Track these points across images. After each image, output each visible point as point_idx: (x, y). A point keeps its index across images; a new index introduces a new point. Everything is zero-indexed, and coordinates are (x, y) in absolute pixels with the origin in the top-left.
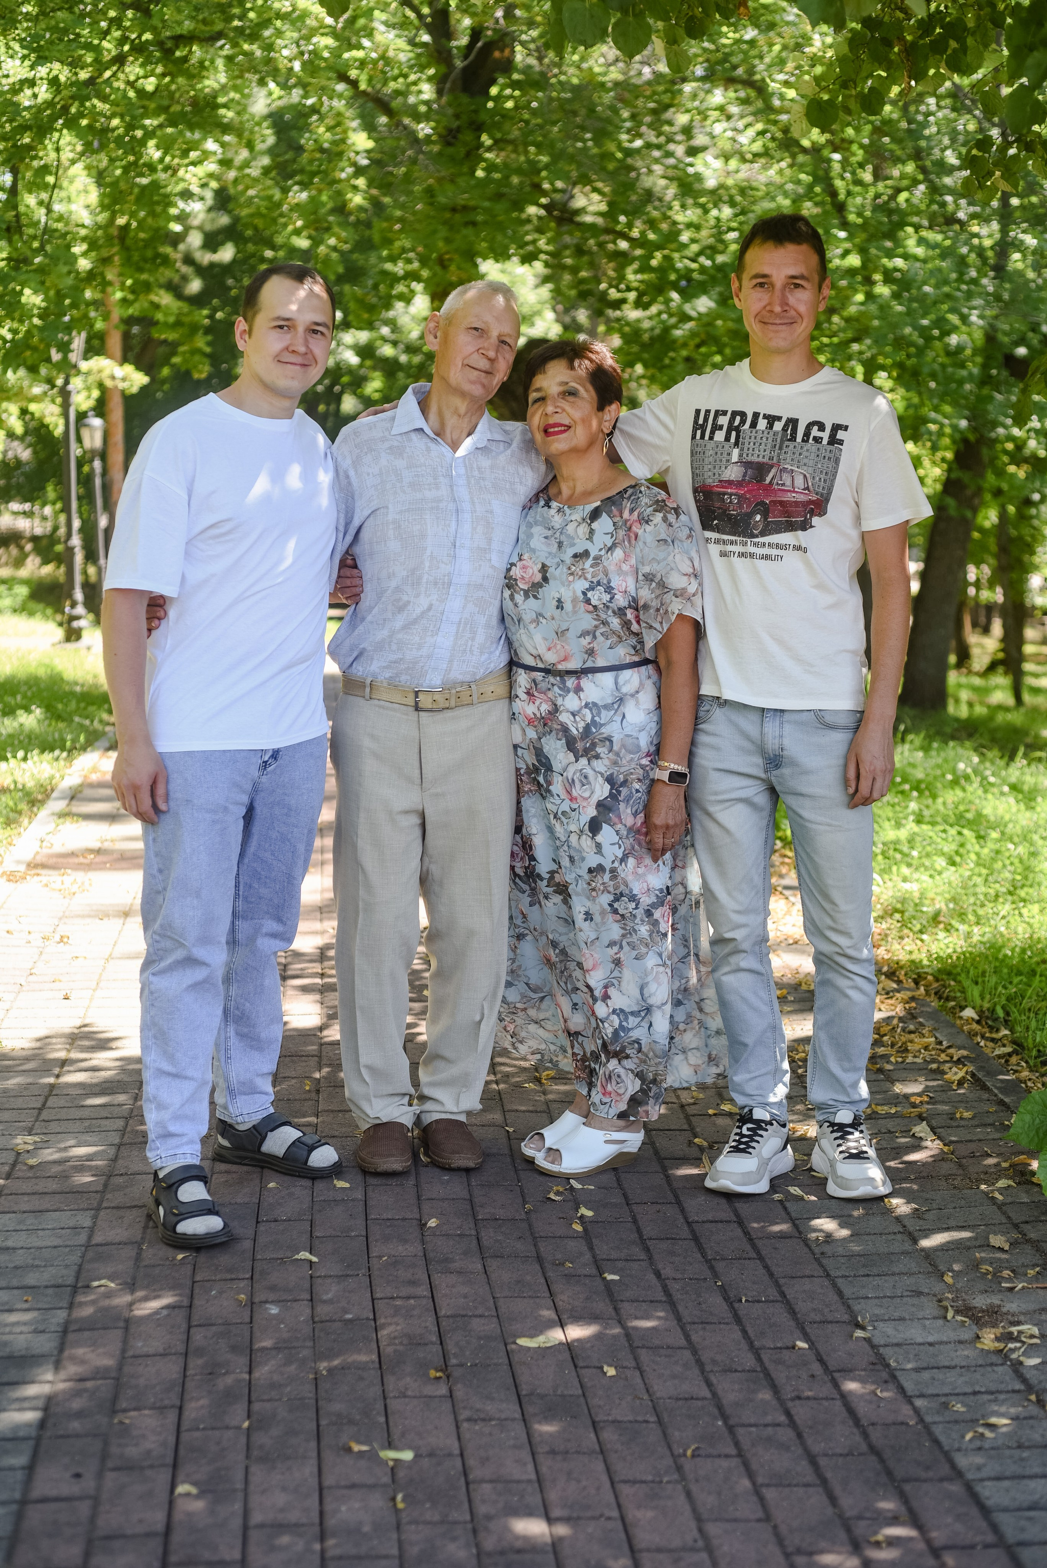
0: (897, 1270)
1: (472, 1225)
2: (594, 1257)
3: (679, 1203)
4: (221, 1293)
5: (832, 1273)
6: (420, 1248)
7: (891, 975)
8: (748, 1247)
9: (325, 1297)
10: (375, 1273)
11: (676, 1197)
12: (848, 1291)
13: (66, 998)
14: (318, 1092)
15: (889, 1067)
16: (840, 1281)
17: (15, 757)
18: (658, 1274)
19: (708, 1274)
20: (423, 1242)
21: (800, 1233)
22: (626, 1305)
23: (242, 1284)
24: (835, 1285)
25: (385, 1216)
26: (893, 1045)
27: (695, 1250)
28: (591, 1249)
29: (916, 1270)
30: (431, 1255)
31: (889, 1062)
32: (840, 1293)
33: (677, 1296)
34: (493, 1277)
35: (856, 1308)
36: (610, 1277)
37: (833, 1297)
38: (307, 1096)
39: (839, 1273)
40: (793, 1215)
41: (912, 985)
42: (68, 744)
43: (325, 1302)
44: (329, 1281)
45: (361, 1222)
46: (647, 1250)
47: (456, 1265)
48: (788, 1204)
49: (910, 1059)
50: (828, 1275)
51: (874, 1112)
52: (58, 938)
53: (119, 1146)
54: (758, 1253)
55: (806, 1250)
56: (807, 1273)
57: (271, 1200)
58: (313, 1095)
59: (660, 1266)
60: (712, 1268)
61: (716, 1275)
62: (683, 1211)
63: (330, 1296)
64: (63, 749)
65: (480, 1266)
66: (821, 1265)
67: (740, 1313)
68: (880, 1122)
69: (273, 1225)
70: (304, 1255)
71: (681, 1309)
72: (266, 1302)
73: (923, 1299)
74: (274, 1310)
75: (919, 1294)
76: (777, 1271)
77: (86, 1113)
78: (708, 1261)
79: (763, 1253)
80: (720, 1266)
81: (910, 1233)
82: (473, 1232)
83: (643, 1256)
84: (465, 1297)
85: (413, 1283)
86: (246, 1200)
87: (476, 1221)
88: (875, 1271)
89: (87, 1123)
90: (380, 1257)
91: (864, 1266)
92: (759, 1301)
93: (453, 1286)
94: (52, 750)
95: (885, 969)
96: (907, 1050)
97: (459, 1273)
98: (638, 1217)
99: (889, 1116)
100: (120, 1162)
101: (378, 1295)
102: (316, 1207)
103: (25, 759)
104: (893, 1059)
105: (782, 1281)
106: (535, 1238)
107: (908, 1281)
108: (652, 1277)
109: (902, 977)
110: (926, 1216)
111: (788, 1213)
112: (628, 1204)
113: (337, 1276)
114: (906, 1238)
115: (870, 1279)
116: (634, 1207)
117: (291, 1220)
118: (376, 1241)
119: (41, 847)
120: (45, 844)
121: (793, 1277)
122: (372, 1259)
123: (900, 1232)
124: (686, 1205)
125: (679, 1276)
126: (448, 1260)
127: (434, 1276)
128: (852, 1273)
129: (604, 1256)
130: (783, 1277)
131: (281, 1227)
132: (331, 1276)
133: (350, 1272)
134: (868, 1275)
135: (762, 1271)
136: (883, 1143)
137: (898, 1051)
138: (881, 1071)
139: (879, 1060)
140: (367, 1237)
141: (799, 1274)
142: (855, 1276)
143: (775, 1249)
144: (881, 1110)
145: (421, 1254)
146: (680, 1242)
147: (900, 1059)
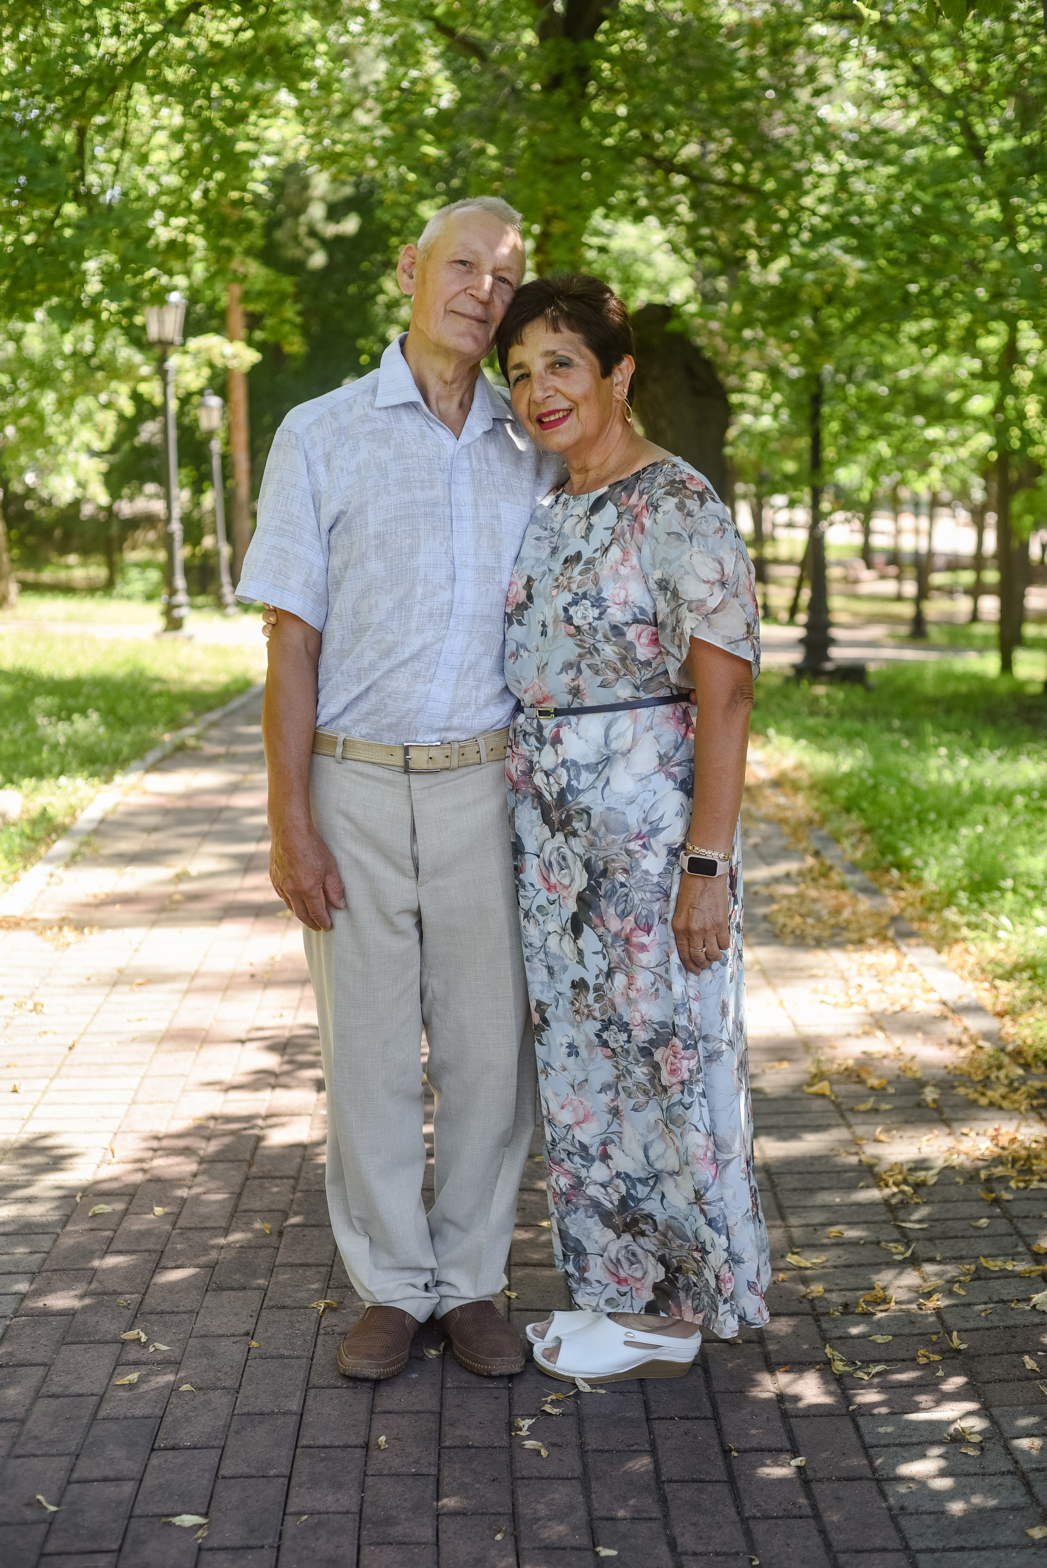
0: (1002, 1539)
1: (433, 1459)
2: (589, 1514)
3: (716, 1417)
5: (915, 1544)
6: (356, 1498)
10: (287, 1543)
11: (714, 1407)
13: (15, 1091)
14: (281, 1234)
15: (1006, 1196)
18: (672, 1544)
19: (741, 1544)
20: (363, 1488)
21: (874, 1470)
23: (104, 1561)
25: (321, 1441)
27: (729, 1501)
28: (588, 1498)
30: (368, 1511)
31: (1007, 1188)
34: (445, 1549)
36: (605, 1552)
38: (266, 1241)
39: (922, 1545)
44: (221, 1556)
45: (285, 1452)
46: (663, 1500)
47: (397, 1531)
49: (1035, 1185)
50: (907, 1547)
52: (30, 1006)
56: (878, 1543)
57: (178, 1413)
58: (274, 1240)
59: (677, 1531)
60: (748, 1533)
61: (752, 1548)
62: (720, 1431)
65: (430, 1533)
66: (899, 1530)
68: (992, 1283)
69: (171, 1454)
76: (837, 1539)
78: (744, 1520)
80: (760, 1530)
81: (1023, 1474)
82: (433, 1470)
83: (656, 1513)
86: (148, 1411)
87: (441, 1448)
88: (972, 1542)
90: (300, 1514)
95: (1010, 1048)
96: (1030, 1171)
97: (401, 1544)
98: (659, 1442)
99: (1004, 1274)
102: (234, 1427)
104: (1012, 1184)
105: (842, 1558)
106: (514, 1480)
108: (663, 1550)
109: (1030, 1061)
111: (860, 1437)
112: (648, 1420)
113: (233, 1549)
114: (1018, 1483)
115: (966, 1554)
116: (656, 1425)
117: (195, 1448)
118: (300, 1485)
119: (48, 884)
120: (54, 880)
121: (858, 1552)
122: (288, 1518)
123: (1009, 1472)
124: (724, 1422)
125: (701, 1549)
126: (389, 1521)
127: (366, 1550)
128: (940, 1545)
129: (604, 1513)
130: (844, 1552)
131: (180, 1460)
132: (225, 1549)
133: (252, 1542)
134: (962, 1549)
135: (817, 1540)
136: (994, 1317)
137: (1020, 1172)
138: (997, 1201)
139: (995, 1185)
140: (290, 1478)
141: (867, 1545)
142: (944, 1550)
143: (838, 1499)
144: (994, 1265)
145: (355, 1509)
146: (710, 1488)
147: (1022, 1185)
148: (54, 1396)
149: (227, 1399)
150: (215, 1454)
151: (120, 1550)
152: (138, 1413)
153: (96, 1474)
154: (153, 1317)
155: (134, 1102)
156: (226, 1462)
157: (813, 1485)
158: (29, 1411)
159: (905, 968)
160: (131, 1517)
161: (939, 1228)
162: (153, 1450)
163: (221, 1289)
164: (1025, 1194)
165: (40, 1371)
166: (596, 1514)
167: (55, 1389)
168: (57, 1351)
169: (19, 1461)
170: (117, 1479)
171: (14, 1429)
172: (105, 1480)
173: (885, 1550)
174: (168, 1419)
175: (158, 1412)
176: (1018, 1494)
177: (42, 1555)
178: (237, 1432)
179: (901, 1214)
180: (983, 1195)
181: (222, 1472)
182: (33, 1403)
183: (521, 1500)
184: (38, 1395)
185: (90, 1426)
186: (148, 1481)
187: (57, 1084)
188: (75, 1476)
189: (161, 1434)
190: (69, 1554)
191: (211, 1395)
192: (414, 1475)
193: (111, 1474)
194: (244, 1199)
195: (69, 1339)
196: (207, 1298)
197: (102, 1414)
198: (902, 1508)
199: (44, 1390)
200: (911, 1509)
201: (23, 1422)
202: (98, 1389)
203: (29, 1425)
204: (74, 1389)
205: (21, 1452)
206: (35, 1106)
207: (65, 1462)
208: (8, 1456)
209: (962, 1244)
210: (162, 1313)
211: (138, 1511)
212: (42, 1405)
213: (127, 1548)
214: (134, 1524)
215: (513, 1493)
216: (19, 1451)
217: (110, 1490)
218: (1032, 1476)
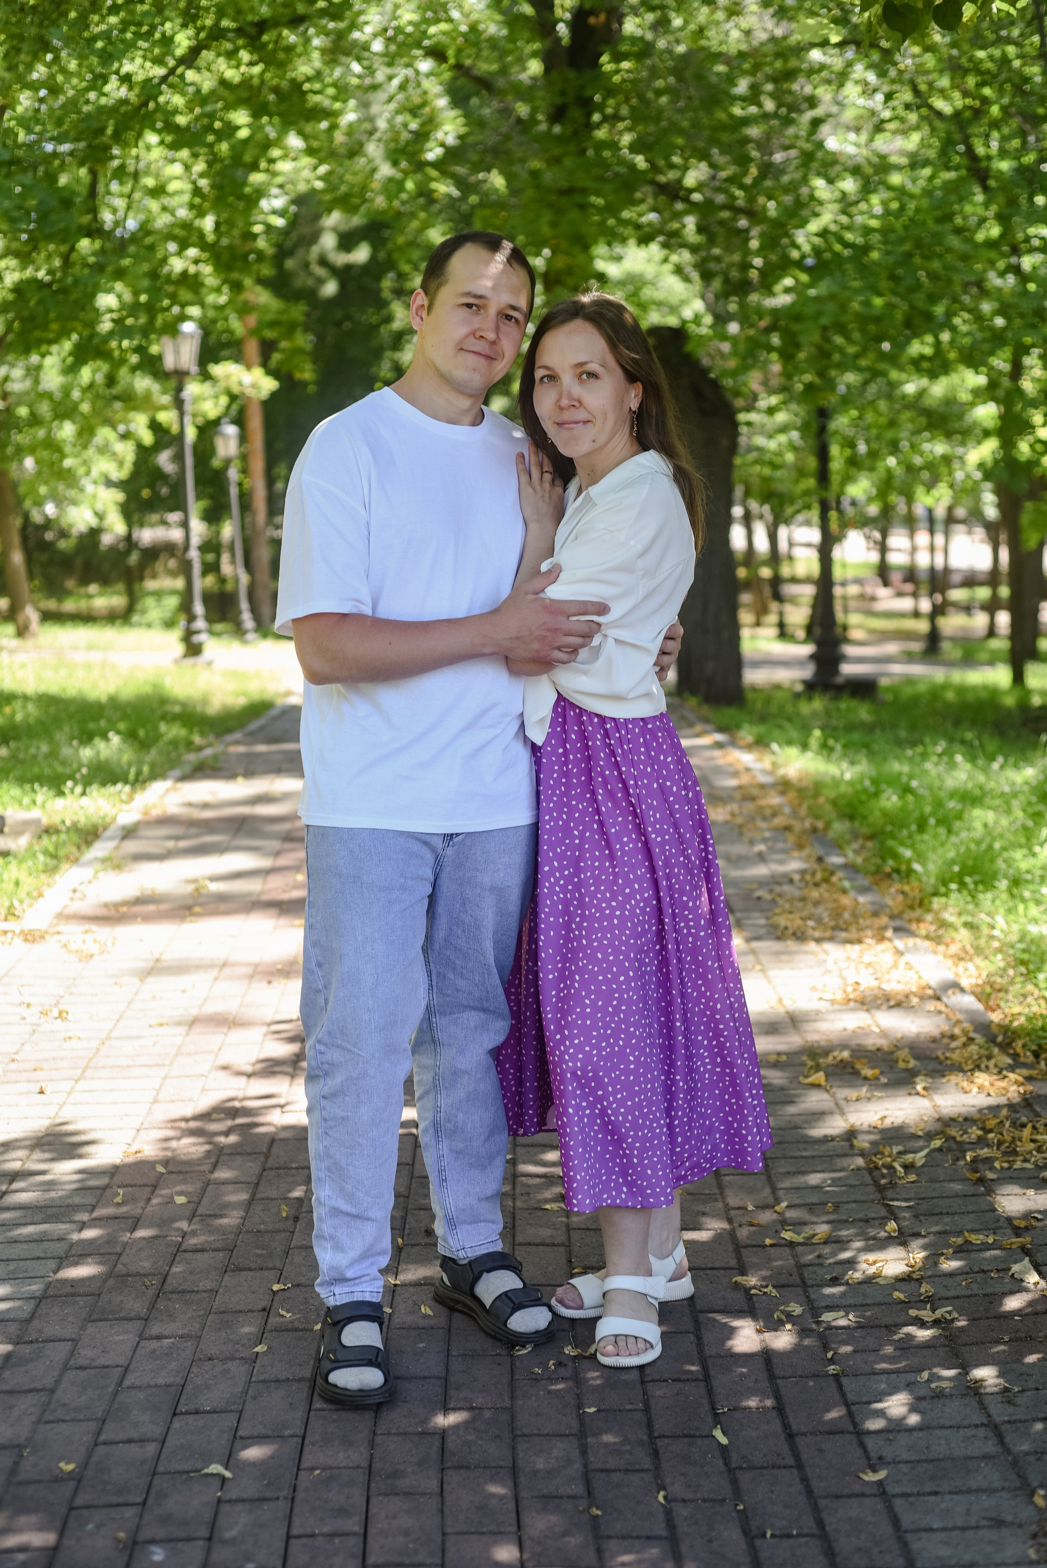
0: (973, 1485)
2: (585, 1466)
4: (99, 1527)
6: (366, 1455)
7: (1005, 1047)
8: (785, 1449)
9: (229, 1534)
10: (300, 1495)
12: (907, 1519)
13: (42, 1092)
14: (296, 1219)
15: (991, 1175)
16: (898, 1503)
17: (72, 791)
19: (727, 1491)
20: (372, 1445)
21: (855, 1424)
22: (613, 1544)
23: (129, 1513)
24: (890, 1509)
26: (1000, 1143)
28: (584, 1452)
29: (997, 1484)
30: (377, 1465)
31: (992, 1169)
32: (896, 1522)
33: (683, 1528)
34: (449, 1499)
35: (915, 1546)
37: (886, 1529)
39: (898, 1490)
40: (850, 1397)
41: (1031, 1058)
42: (132, 776)
43: (225, 1542)
44: (239, 1507)
46: (655, 1454)
47: (403, 1483)
48: (845, 1381)
49: (1018, 1165)
51: (967, 1242)
52: (55, 1013)
53: (40, 1300)
54: (797, 1456)
55: (859, 1452)
57: (199, 1381)
58: (289, 1224)
60: (734, 1482)
61: (737, 1494)
62: (710, 1392)
63: (233, 1533)
64: (126, 782)
65: (434, 1485)
67: (763, 1555)
69: (191, 1418)
70: (216, 1468)
71: (684, 1548)
72: (153, 1542)
73: (1004, 1531)
74: (158, 1555)
75: (998, 1523)
76: (818, 1486)
77: (18, 1250)
78: (731, 1471)
79: (804, 1457)
80: (745, 1479)
81: (996, 1426)
83: (647, 1464)
84: (406, 1534)
85: (343, 1512)
86: (169, 1380)
88: (945, 1486)
89: (12, 1266)
90: (313, 1469)
91: (932, 1478)
92: (789, 1536)
93: (395, 1517)
94: (114, 783)
95: (1000, 1039)
96: (1015, 1153)
97: (407, 1494)
99: (986, 1247)
100: (35, 1323)
101: (295, 1531)
102: (251, 1392)
103: (84, 793)
104: (997, 1165)
105: (822, 1503)
106: (514, 1437)
107: (987, 1502)
109: (1019, 1050)
110: (1019, 1400)
111: (843, 1395)
112: (643, 1382)
113: (251, 1501)
114: (990, 1434)
115: (938, 1499)
116: (650, 1386)
117: (215, 1412)
118: (313, 1444)
119: (72, 899)
120: (77, 895)
121: (838, 1497)
122: (302, 1474)
123: (983, 1425)
124: (715, 1383)
125: (690, 1496)
126: (396, 1474)
127: (374, 1501)
128: (915, 1490)
129: (599, 1466)
130: (825, 1497)
131: (200, 1423)
132: (243, 1501)
133: (268, 1494)
134: (936, 1493)
135: (798, 1487)
136: (974, 1286)
137: (1005, 1153)
138: (981, 1181)
139: (980, 1166)
140: (304, 1438)
141: (846, 1491)
142: (919, 1494)
143: (820, 1450)
144: (976, 1239)
145: (365, 1464)
146: (699, 1442)
147: (1006, 1165)
148: (82, 1368)
149: (244, 1368)
150: (232, 1419)
151: (144, 1503)
152: (160, 1381)
153: (122, 1436)
154: (174, 1296)
155: (155, 1101)
156: (244, 1424)
157: (798, 1439)
158: (58, 1382)
159: (901, 965)
160: (154, 1474)
161: (925, 1206)
162: (175, 1414)
163: (239, 1269)
164: (1009, 1173)
165: (69, 1345)
166: (591, 1467)
167: (81, 1362)
168: (83, 1328)
169: (49, 1426)
170: (141, 1441)
171: (43, 1398)
172: (130, 1441)
173: (863, 1495)
174: (189, 1387)
175: (179, 1380)
176: (990, 1443)
177: (72, 1508)
178: (254, 1398)
179: (889, 1194)
180: (968, 1175)
181: (241, 1433)
182: (61, 1375)
183: (521, 1454)
184: (66, 1367)
185: (116, 1393)
186: (171, 1442)
187: (82, 1085)
188: (102, 1438)
189: (182, 1400)
190: (97, 1507)
191: (230, 1364)
192: (420, 1434)
193: (135, 1435)
194: (261, 1188)
195: (95, 1317)
196: (226, 1277)
197: (127, 1383)
198: (880, 1458)
199: (72, 1363)
200: (889, 1458)
201: (52, 1391)
202: (122, 1361)
203: (58, 1394)
204: (101, 1361)
205: (51, 1418)
206: (61, 1106)
207: (92, 1426)
208: (39, 1422)
209: (947, 1219)
210: (184, 1292)
211: (161, 1469)
212: (71, 1375)
213: (150, 1501)
214: (157, 1480)
215: (514, 1448)
216: (48, 1417)
217: (134, 1451)
218: (1003, 1428)
